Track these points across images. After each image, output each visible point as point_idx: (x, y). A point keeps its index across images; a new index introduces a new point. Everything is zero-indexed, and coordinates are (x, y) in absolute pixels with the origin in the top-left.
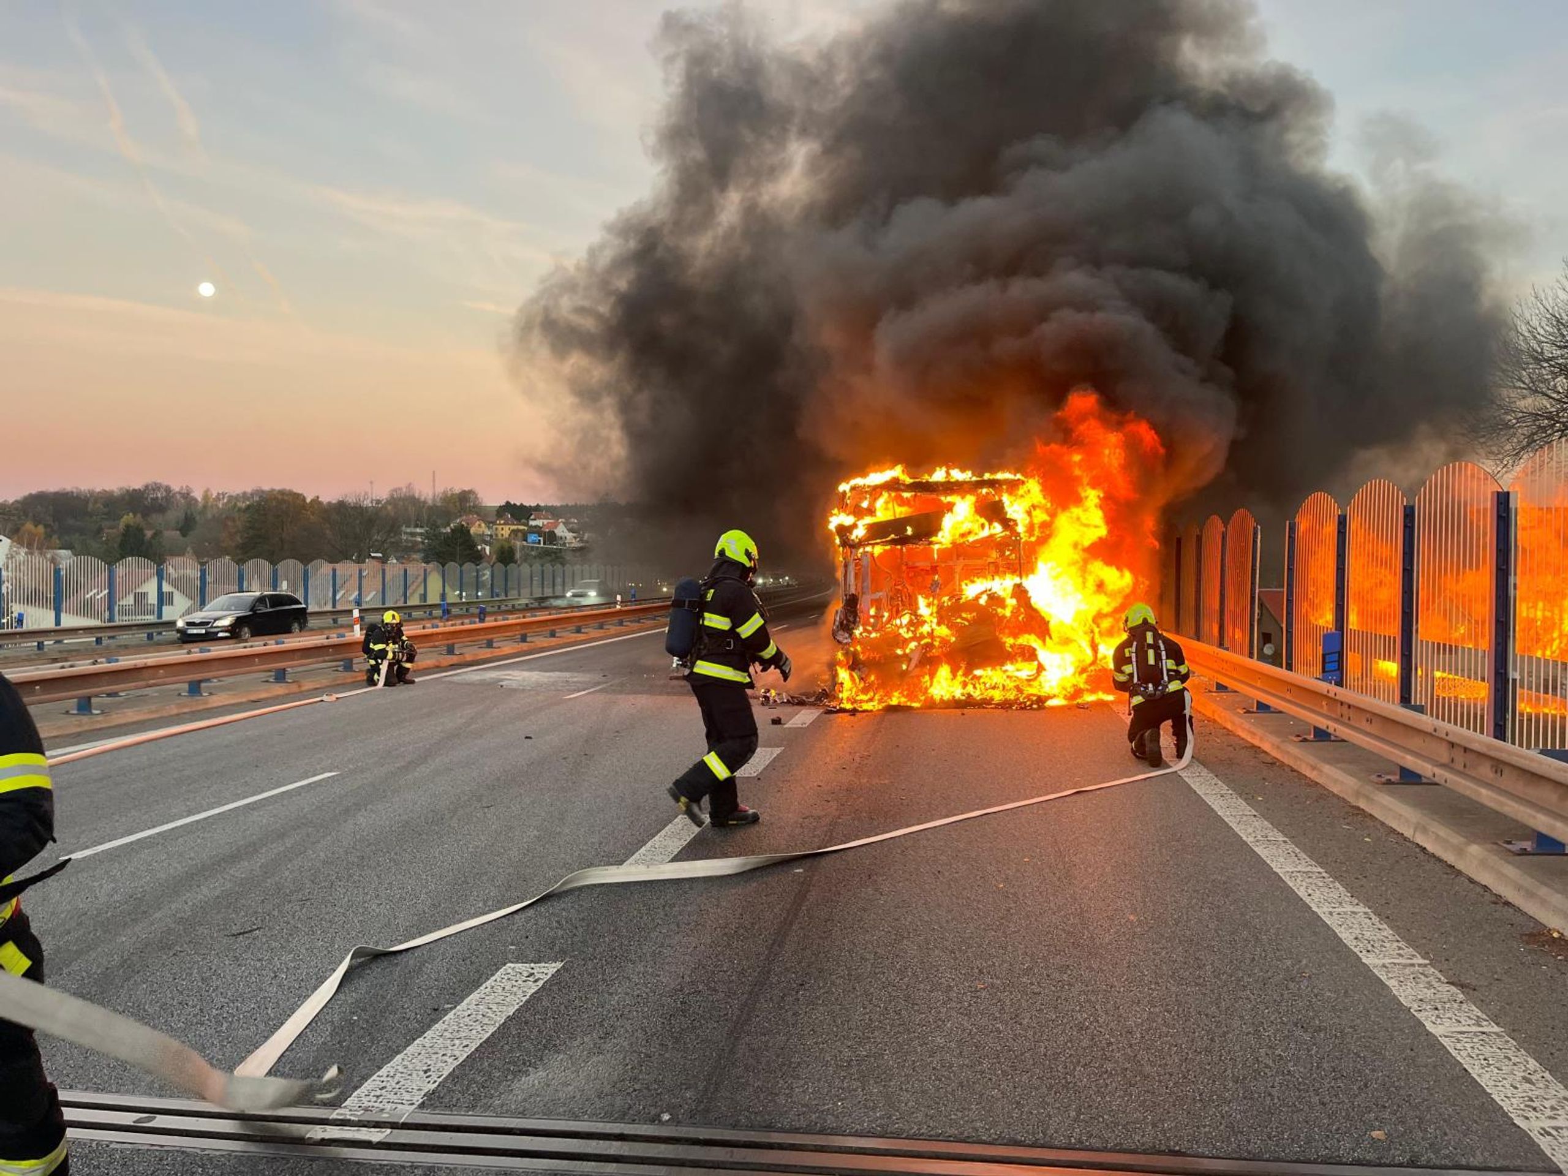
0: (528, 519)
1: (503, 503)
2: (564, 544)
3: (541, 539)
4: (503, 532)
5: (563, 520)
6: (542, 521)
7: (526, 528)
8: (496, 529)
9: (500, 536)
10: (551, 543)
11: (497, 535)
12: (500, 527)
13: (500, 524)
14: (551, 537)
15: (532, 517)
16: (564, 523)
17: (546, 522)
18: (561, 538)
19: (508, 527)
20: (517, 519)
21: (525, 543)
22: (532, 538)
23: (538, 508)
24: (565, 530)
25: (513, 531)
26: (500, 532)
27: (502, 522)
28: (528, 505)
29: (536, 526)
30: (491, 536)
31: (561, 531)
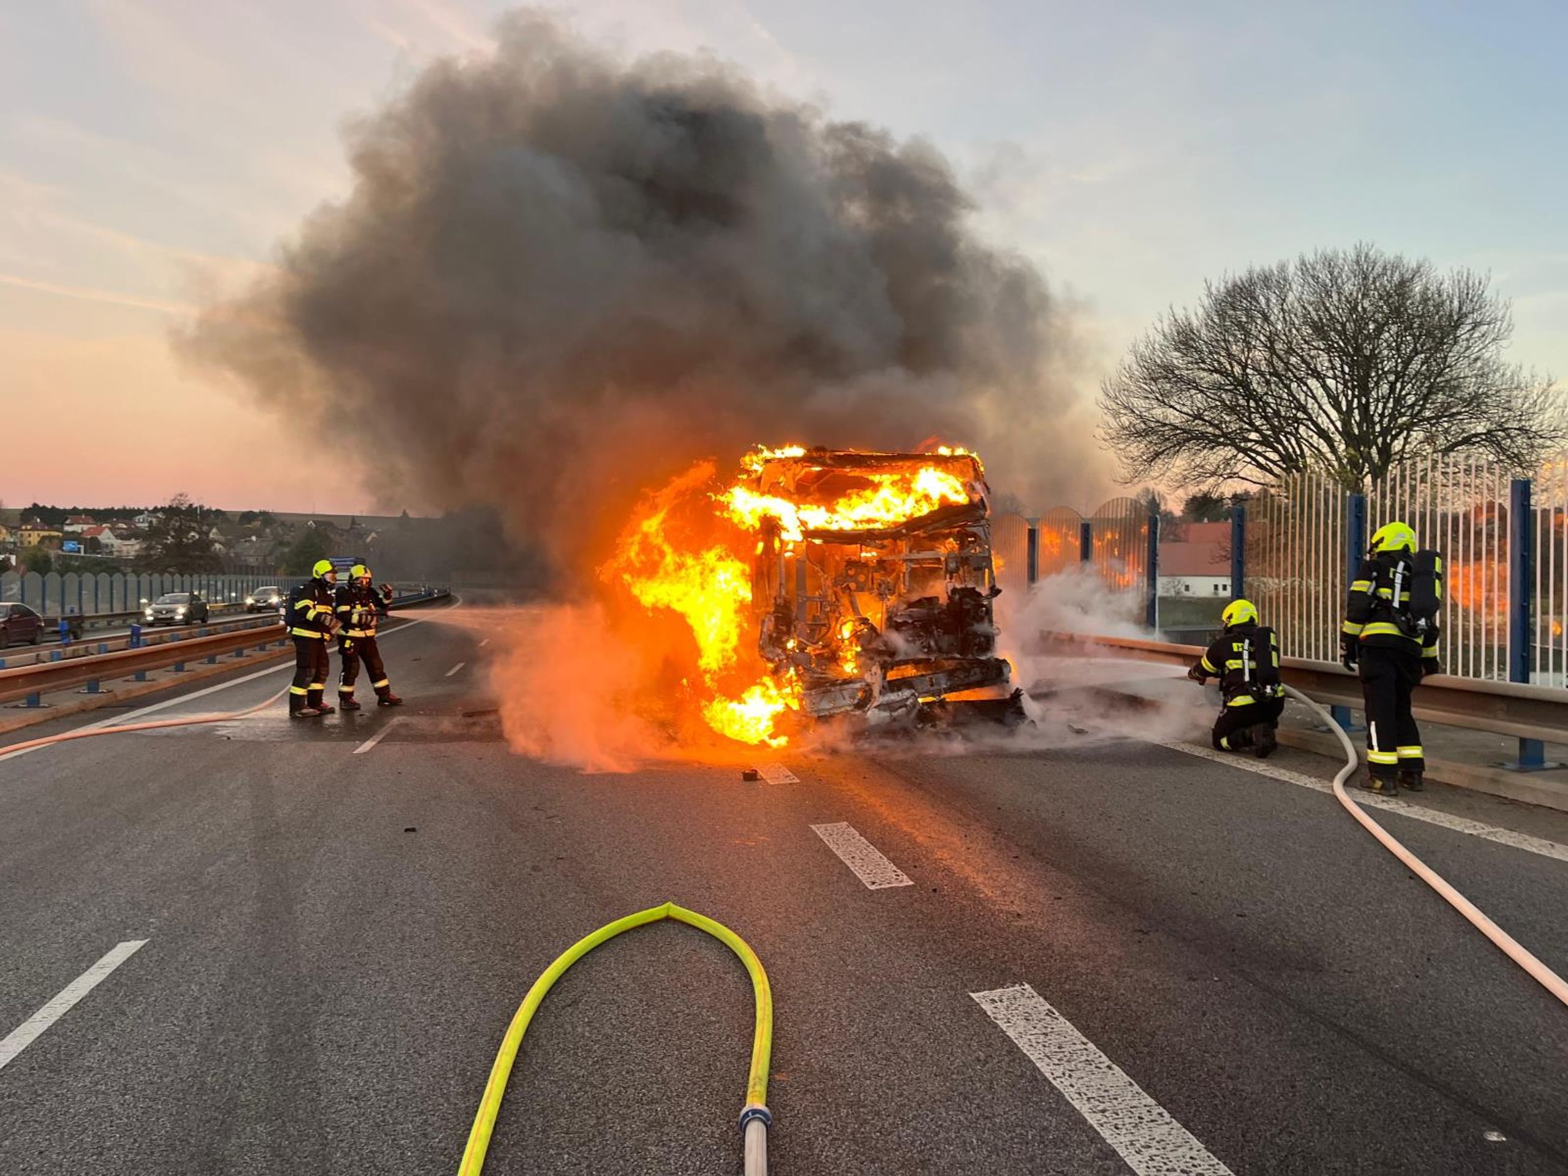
0: (63, 523)
1: (29, 505)
2: (111, 553)
3: (82, 547)
4: (31, 539)
5: (108, 525)
6: (81, 526)
7: (61, 534)
8: (22, 535)
9: (26, 544)
10: (94, 552)
11: (22, 543)
12: (26, 533)
13: (26, 530)
14: (94, 544)
15: (68, 522)
16: (110, 529)
17: (86, 527)
18: (107, 546)
19: (36, 533)
20: (48, 524)
21: (60, 552)
22: (69, 545)
23: (75, 511)
24: (112, 536)
25: (44, 538)
26: (26, 540)
27: (29, 527)
28: (61, 508)
29: (73, 532)
30: (15, 543)
31: (106, 537)
